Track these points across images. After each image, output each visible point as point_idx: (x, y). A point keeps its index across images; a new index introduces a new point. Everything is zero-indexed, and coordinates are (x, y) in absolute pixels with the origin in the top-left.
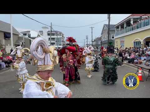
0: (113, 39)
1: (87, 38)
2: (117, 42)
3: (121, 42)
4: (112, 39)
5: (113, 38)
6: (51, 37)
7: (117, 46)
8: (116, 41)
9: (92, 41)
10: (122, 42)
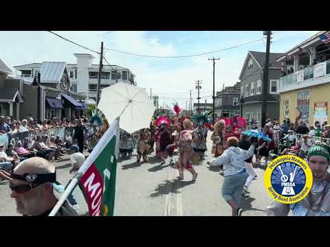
0: (273, 93)
1: (199, 87)
2: (287, 102)
3: (299, 102)
4: (271, 93)
5: (274, 89)
6: (99, 81)
7: (287, 113)
8: (283, 98)
9: (214, 98)
10: (303, 104)
